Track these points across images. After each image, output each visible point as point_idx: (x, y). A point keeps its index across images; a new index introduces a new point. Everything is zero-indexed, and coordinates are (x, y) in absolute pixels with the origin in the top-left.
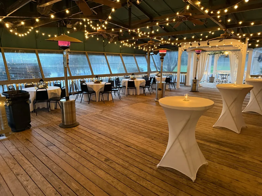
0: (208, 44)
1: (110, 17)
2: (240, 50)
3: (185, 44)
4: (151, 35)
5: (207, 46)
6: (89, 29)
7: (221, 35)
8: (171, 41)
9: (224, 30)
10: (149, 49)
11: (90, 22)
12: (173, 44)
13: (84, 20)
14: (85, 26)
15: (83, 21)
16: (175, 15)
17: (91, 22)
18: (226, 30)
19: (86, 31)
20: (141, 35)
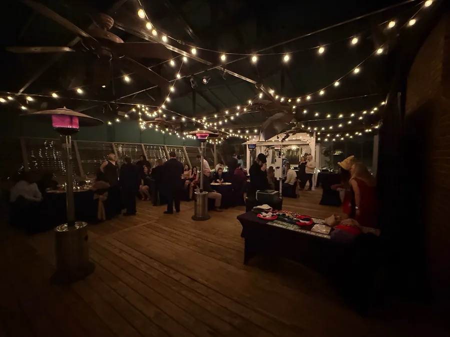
0: (278, 138)
1: (168, 99)
2: (308, 144)
3: (255, 137)
4: (219, 127)
5: (277, 139)
6: (145, 118)
7: (293, 128)
8: (240, 134)
9: (295, 123)
10: (216, 141)
11: (145, 109)
12: (241, 137)
13: (139, 106)
14: (140, 113)
15: (136, 108)
16: (247, 104)
17: (147, 109)
18: (297, 123)
19: (141, 120)
20: (207, 126)
